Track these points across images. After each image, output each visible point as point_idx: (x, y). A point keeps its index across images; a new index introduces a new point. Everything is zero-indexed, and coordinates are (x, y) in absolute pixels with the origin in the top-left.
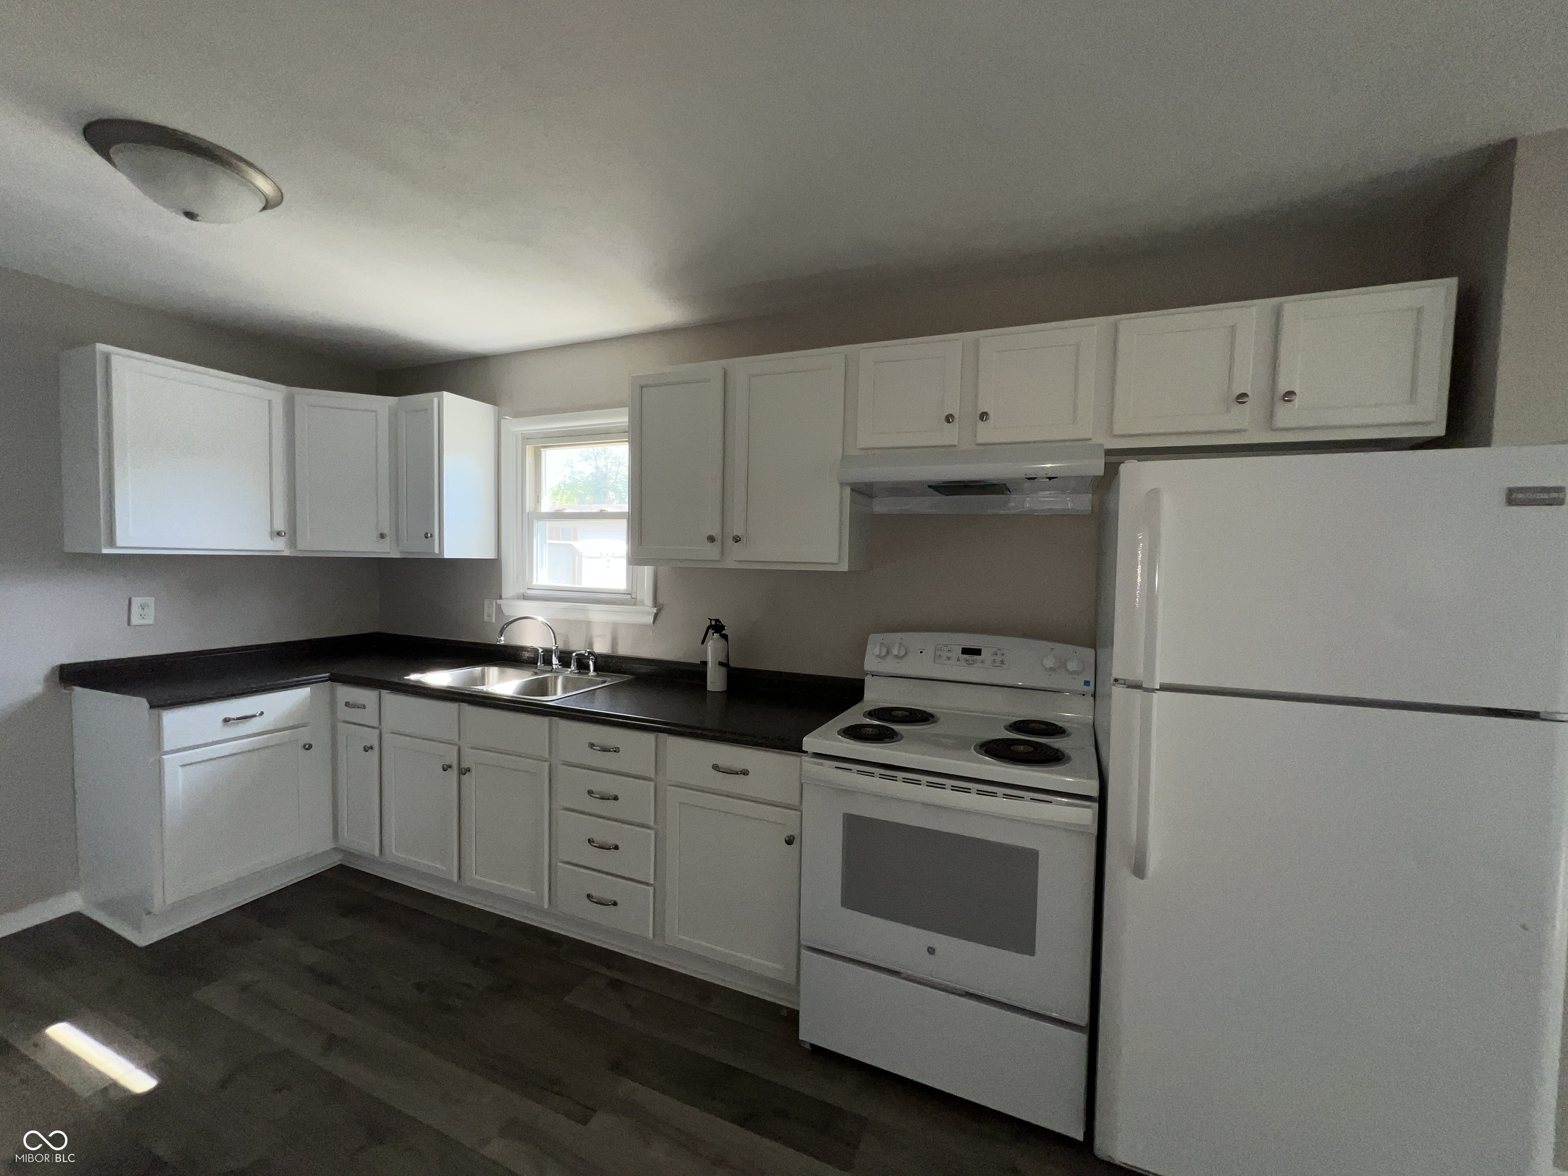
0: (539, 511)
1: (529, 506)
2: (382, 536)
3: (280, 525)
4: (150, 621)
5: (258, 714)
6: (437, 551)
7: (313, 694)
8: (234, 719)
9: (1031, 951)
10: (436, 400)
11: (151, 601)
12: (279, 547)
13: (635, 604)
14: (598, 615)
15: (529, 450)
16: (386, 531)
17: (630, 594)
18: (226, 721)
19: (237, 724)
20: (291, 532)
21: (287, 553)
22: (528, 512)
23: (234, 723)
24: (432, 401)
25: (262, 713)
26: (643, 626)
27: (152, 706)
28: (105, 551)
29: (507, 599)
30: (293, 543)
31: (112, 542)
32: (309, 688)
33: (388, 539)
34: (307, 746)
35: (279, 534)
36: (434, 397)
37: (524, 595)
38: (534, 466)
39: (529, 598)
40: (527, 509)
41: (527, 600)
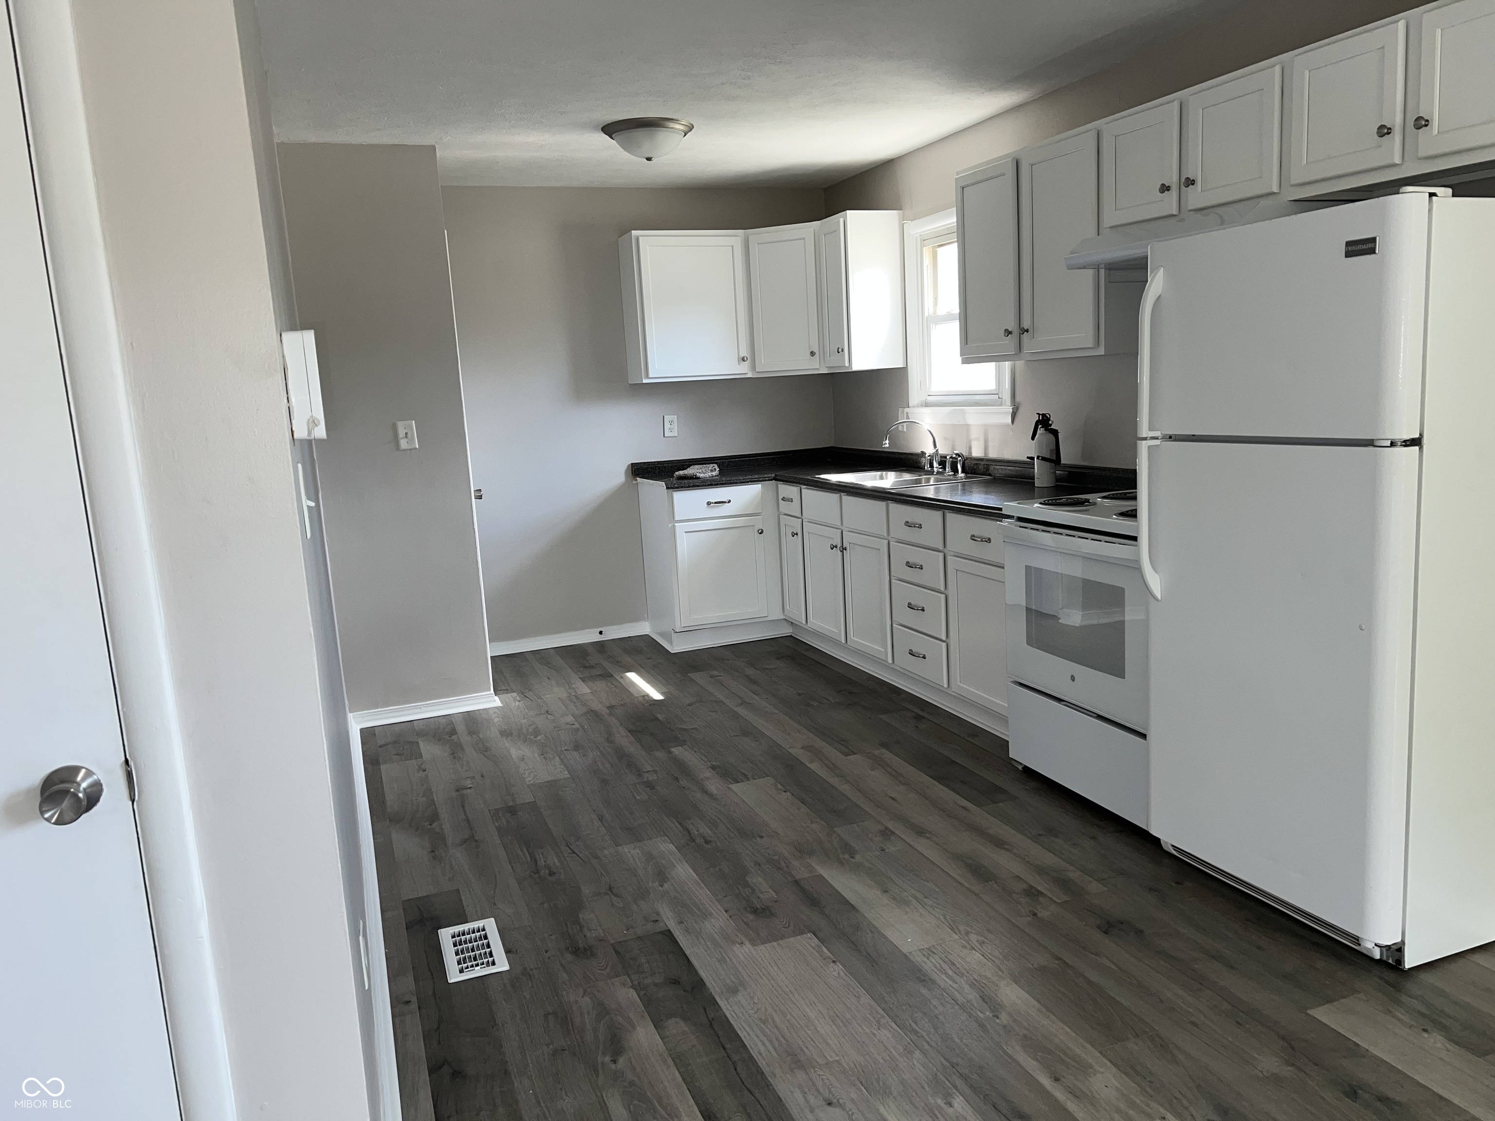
0: (937, 315)
1: (928, 310)
2: (813, 354)
3: (744, 353)
4: (675, 433)
5: (727, 502)
6: (847, 365)
7: (762, 490)
8: (713, 503)
9: (1122, 676)
10: (842, 220)
11: (675, 417)
12: (743, 370)
13: (1001, 405)
14: (974, 417)
15: (927, 252)
16: (816, 350)
17: (997, 394)
18: (709, 503)
19: (717, 507)
20: (751, 358)
21: (750, 375)
22: (928, 316)
23: (713, 506)
24: (839, 222)
25: (729, 501)
26: (1006, 426)
27: (667, 488)
28: (645, 381)
29: (913, 407)
30: (753, 367)
31: (647, 377)
32: (760, 485)
33: (817, 355)
34: (760, 531)
35: (743, 360)
36: (839, 218)
37: (926, 402)
38: (932, 266)
39: (927, 405)
40: (926, 315)
41: (926, 406)
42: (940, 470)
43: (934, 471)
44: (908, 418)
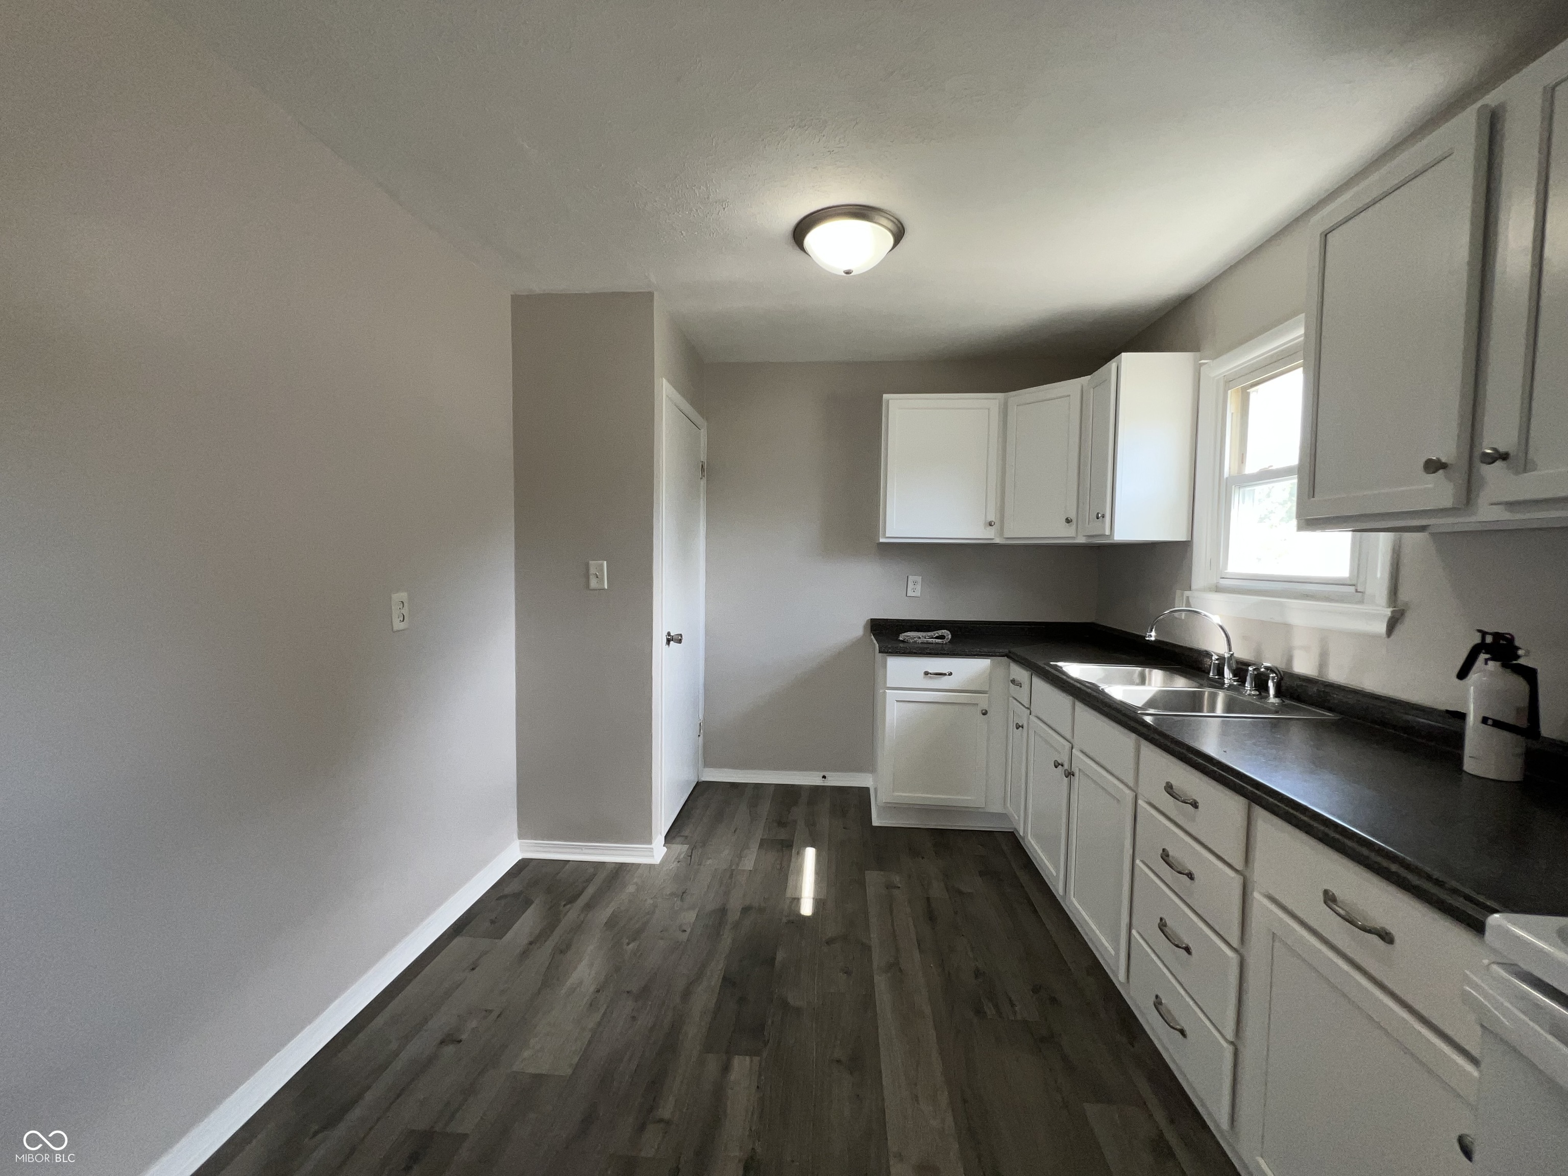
0: (1244, 473)
1: (1229, 466)
2: (1069, 521)
3: (991, 518)
4: (918, 594)
5: (947, 674)
6: (1109, 534)
7: (993, 666)
8: (931, 674)
10: (1114, 368)
11: (919, 579)
12: (991, 535)
13: (1361, 602)
14: (1303, 617)
15: (1233, 395)
16: (1073, 517)
17: (1356, 585)
18: (926, 673)
19: (935, 678)
20: (999, 522)
21: (997, 541)
22: (1227, 478)
23: (930, 677)
25: (950, 674)
26: (1374, 637)
27: (880, 651)
28: (882, 540)
29: (1197, 590)
30: (1001, 532)
31: (884, 536)
32: (989, 660)
33: (1072, 524)
34: (984, 712)
35: (991, 525)
36: (1114, 362)
37: (1216, 586)
38: (1239, 415)
39: (1218, 589)
40: (1226, 474)
41: (1216, 592)
42: (1235, 683)
43: (1224, 684)
44: (1188, 604)
